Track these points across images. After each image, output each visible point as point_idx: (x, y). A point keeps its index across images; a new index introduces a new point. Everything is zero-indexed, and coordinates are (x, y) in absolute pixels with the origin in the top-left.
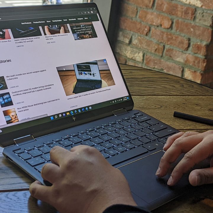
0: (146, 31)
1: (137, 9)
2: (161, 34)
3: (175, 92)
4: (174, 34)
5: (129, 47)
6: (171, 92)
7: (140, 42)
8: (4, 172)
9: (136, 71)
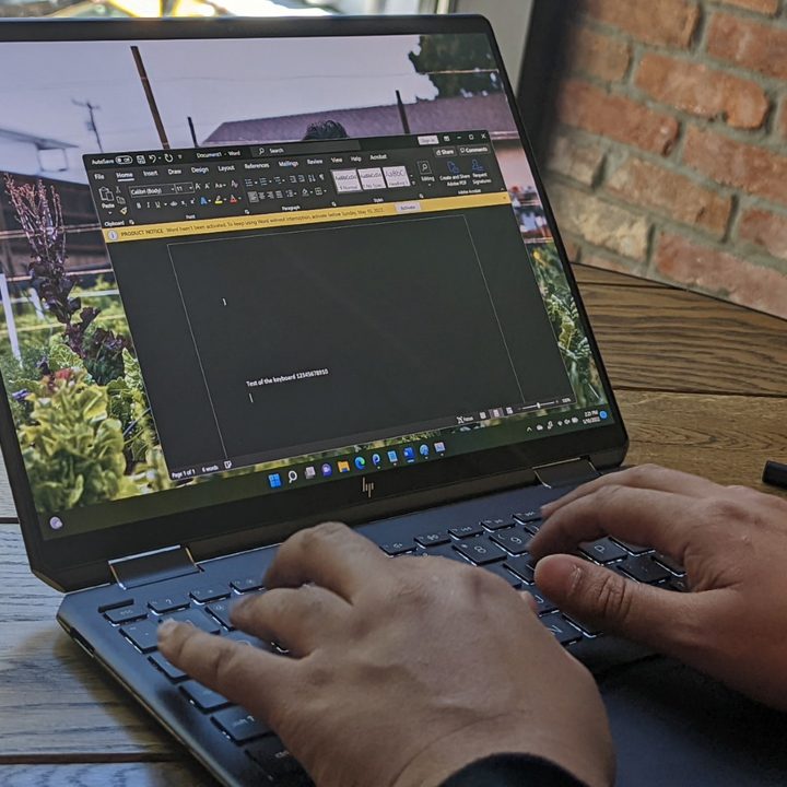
0: (664, 136)
1: (630, 50)
2: (726, 150)
3: (772, 381)
4: (777, 153)
5: (593, 199)
6: (755, 381)
7: (640, 179)
8: (43, 681)
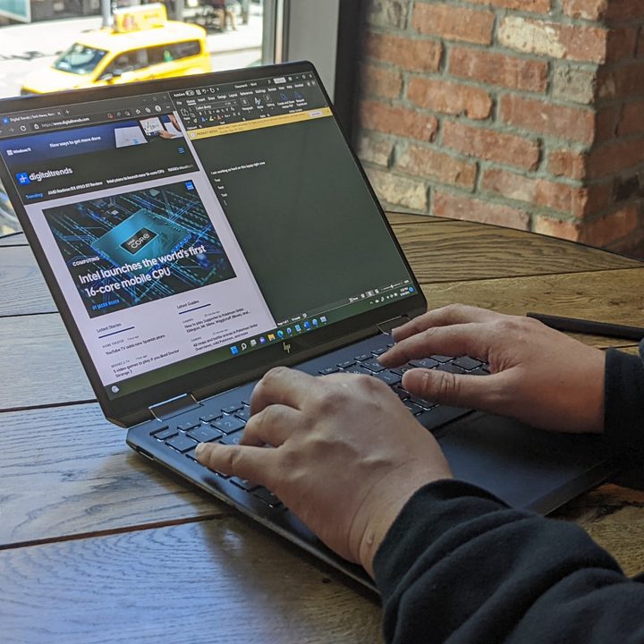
0: (429, 130)
1: (401, 77)
2: (469, 134)
3: (522, 267)
4: (501, 132)
5: (390, 175)
6: (513, 269)
7: (417, 159)
9: (420, 226)
